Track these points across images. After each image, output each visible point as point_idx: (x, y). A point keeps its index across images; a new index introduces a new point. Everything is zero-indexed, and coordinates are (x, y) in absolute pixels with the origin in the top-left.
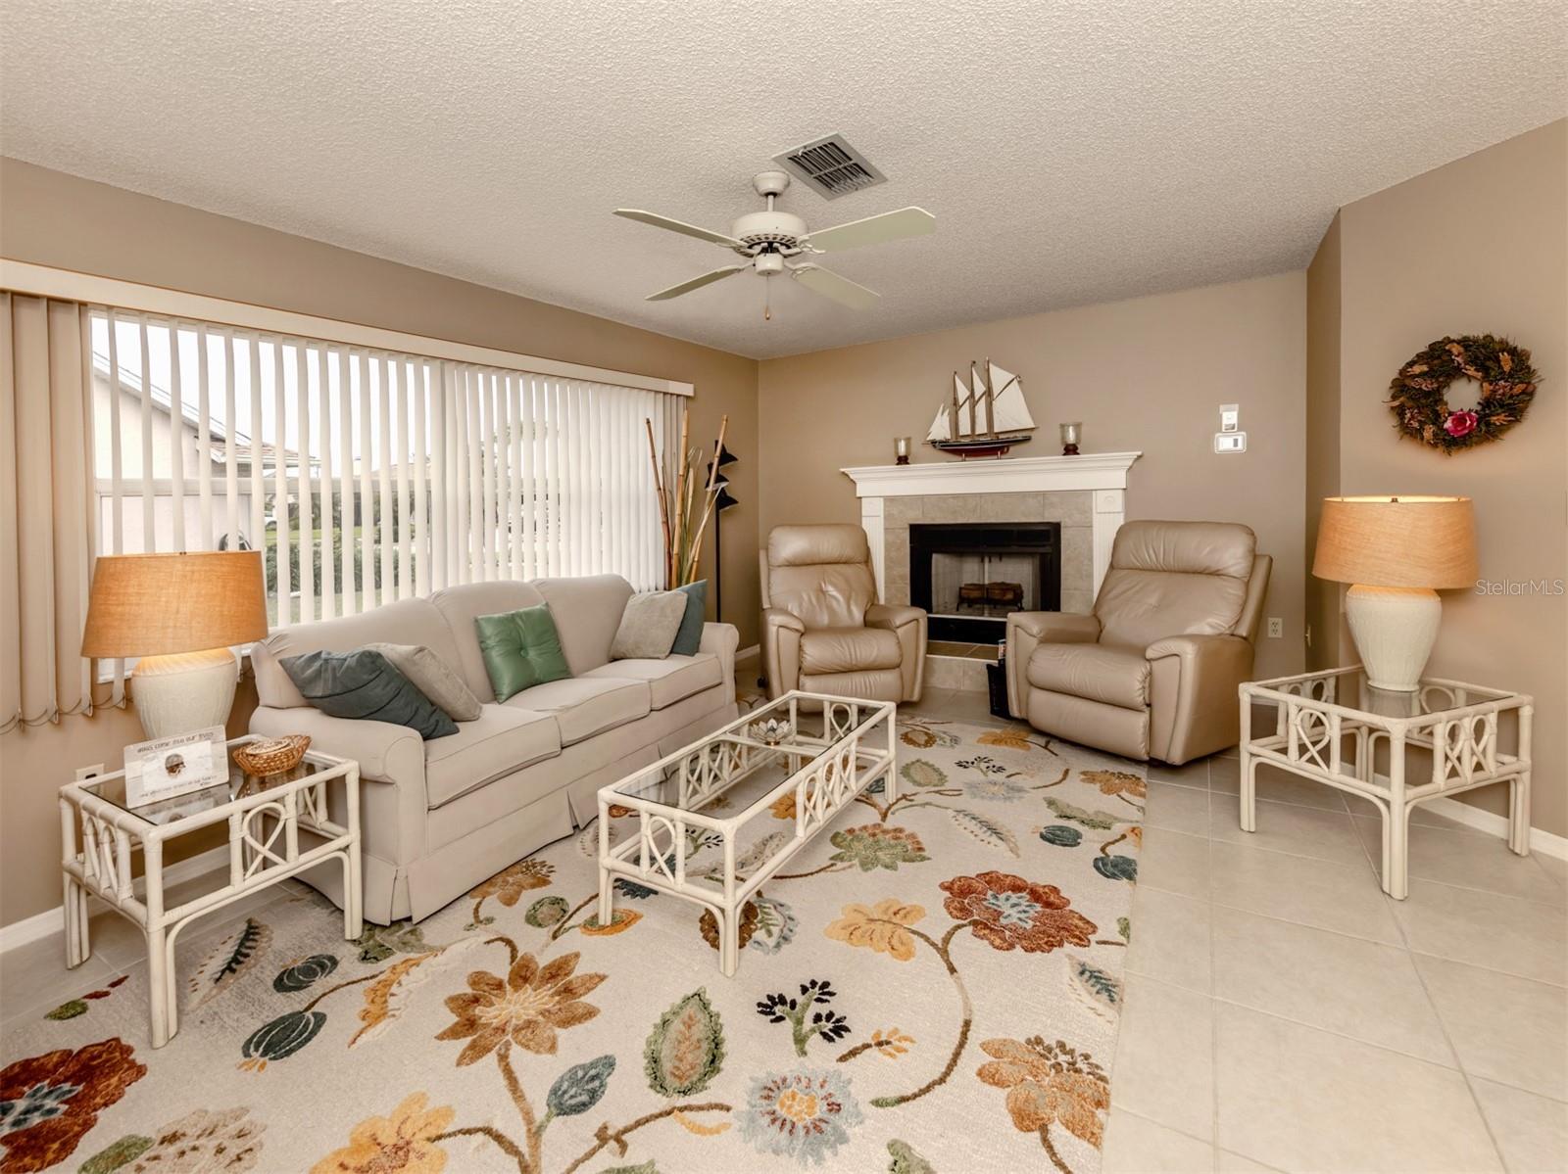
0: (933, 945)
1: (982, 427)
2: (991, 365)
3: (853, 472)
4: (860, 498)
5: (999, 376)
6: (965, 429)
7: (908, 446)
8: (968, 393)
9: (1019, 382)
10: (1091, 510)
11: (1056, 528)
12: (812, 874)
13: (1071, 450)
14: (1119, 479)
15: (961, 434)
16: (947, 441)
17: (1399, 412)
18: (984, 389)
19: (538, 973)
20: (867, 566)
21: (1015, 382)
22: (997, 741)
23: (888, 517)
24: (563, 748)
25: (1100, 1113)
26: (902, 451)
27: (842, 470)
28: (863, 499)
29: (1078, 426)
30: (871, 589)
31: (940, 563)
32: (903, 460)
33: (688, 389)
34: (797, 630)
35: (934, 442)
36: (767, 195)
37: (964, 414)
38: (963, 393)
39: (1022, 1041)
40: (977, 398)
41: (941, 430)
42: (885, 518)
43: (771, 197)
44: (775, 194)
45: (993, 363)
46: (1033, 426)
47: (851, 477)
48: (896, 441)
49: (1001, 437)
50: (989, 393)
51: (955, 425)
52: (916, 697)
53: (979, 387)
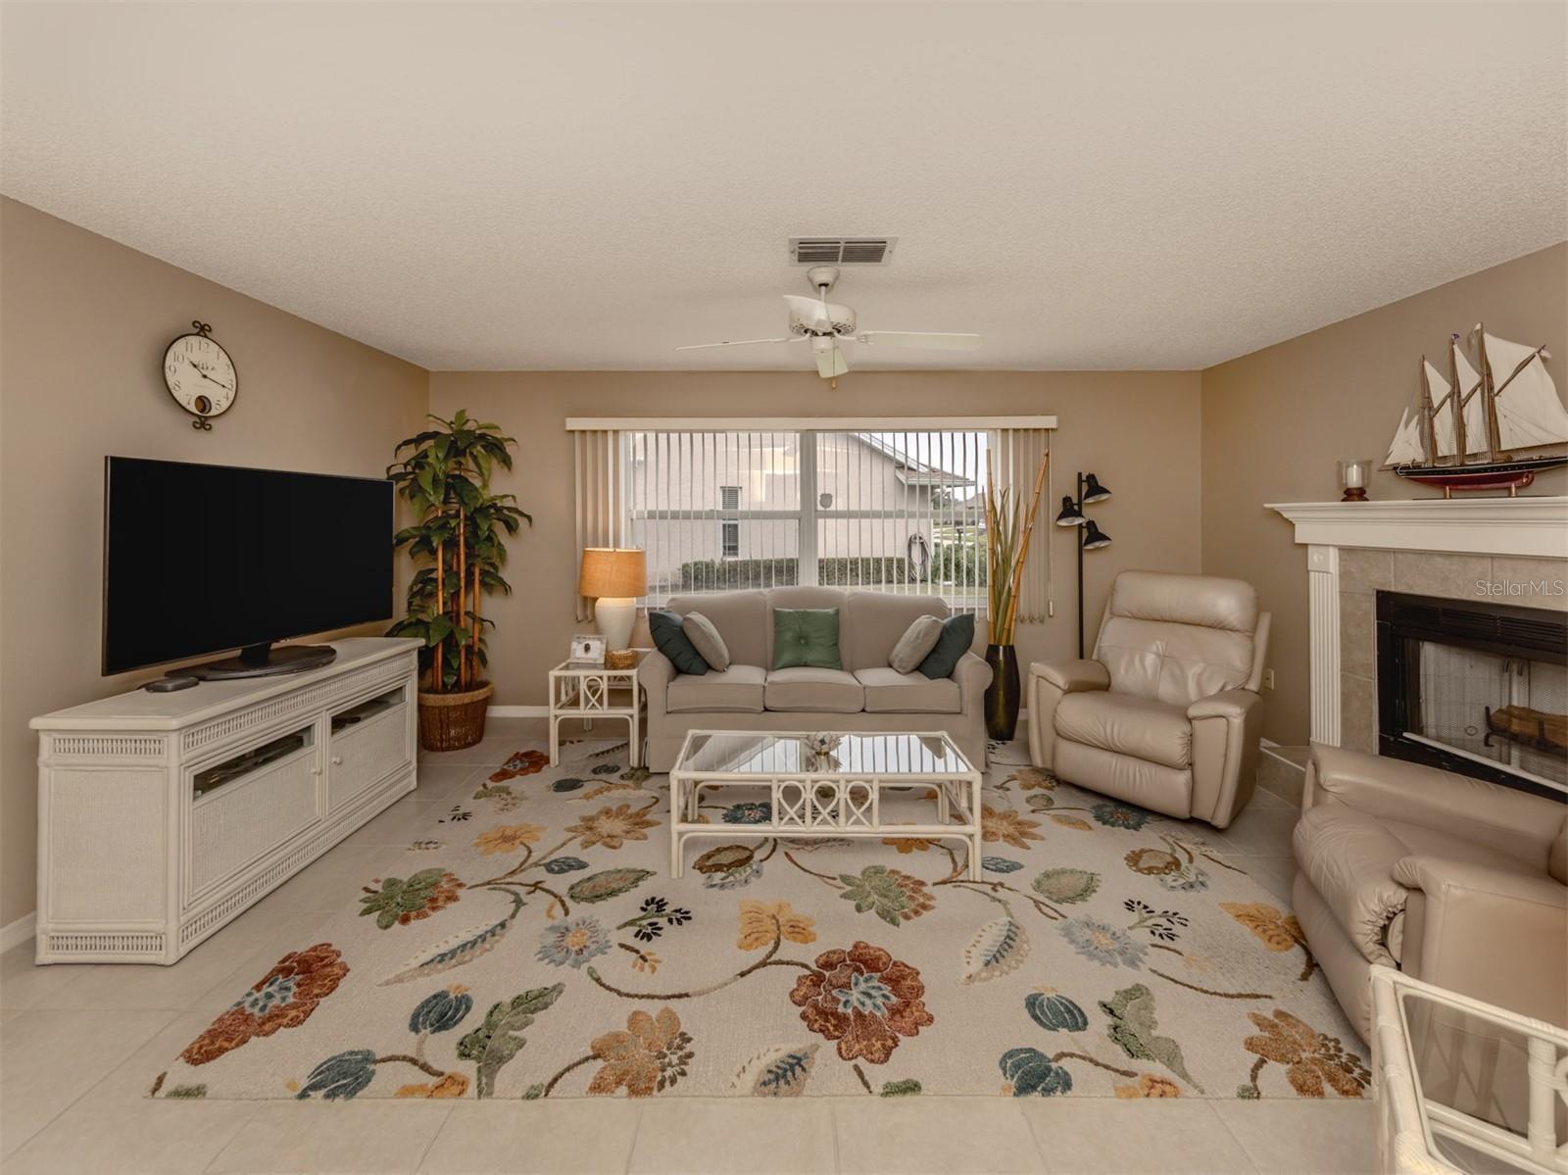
1: (1476, 442)
2: (1487, 337)
3: (1289, 509)
4: (1306, 546)
5: (1503, 354)
6: (1447, 447)
7: (1361, 474)
8: (1448, 388)
9: (1544, 360)
15: (1441, 454)
16: (1417, 466)
18: (1476, 379)
21: (1537, 359)
23: (1345, 575)
26: (1354, 477)
27: (1272, 506)
28: (1310, 548)
31: (1434, 660)
32: (1356, 495)
35: (1397, 468)
36: (821, 285)
37: (1444, 422)
38: (1439, 388)
40: (1464, 395)
41: (1406, 448)
42: (1342, 577)
43: (823, 288)
44: (826, 285)
45: (1496, 334)
47: (1285, 515)
48: (1344, 468)
49: (1516, 458)
50: (1486, 385)
51: (1429, 439)
53: (1469, 378)
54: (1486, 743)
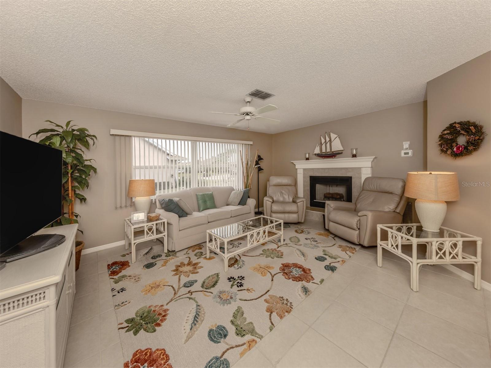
0: (271, 275)
1: (328, 150)
2: (331, 133)
3: (295, 162)
4: (297, 169)
5: (333, 136)
6: (324, 150)
7: (309, 155)
8: (324, 141)
9: (339, 137)
10: (361, 173)
11: (351, 178)
12: (254, 256)
13: (354, 156)
14: (369, 164)
15: (323, 152)
16: (319, 154)
17: (441, 145)
18: (329, 139)
19: (192, 264)
20: (295, 187)
21: (338, 137)
22: (320, 234)
23: (304, 174)
24: (209, 223)
25: (286, 314)
26: (307, 156)
27: (292, 162)
28: (298, 169)
29: (356, 149)
30: (296, 193)
31: (318, 187)
32: (307, 159)
33: (251, 143)
34: (271, 202)
35: (315, 154)
36: (248, 102)
37: (324, 147)
38: (323, 141)
39: (278, 297)
40: (327, 142)
41: (317, 151)
42: (303, 174)
43: (248, 103)
44: (249, 102)
45: (332, 133)
46: (343, 149)
48: (306, 154)
49: (334, 152)
50: (330, 140)
51: (321, 149)
52: (303, 221)
53: (328, 139)
54: (324, 200)
